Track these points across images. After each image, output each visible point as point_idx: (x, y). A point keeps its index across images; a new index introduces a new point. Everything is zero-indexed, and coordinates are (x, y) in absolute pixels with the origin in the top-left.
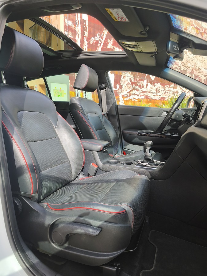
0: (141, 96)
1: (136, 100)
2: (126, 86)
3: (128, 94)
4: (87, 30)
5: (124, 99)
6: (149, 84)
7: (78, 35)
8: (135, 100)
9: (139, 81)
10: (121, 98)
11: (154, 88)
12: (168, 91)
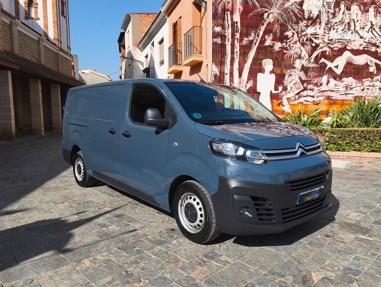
0: (318, 97)
1: (310, 103)
2: (293, 87)
3: (297, 97)
4: (239, 31)
5: (290, 103)
6: (332, 80)
7: (228, 39)
8: (307, 103)
9: (314, 77)
10: (285, 102)
11: (343, 84)
12: (369, 86)
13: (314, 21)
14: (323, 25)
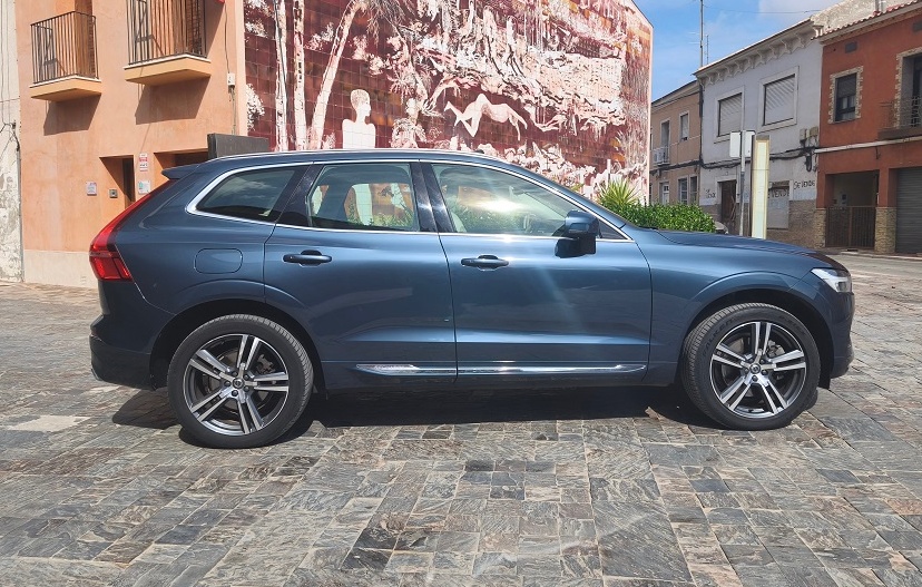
4: (303, 17)
6: (464, 146)
7: (281, 30)
9: (437, 139)
13: (432, 26)
14: (446, 35)
